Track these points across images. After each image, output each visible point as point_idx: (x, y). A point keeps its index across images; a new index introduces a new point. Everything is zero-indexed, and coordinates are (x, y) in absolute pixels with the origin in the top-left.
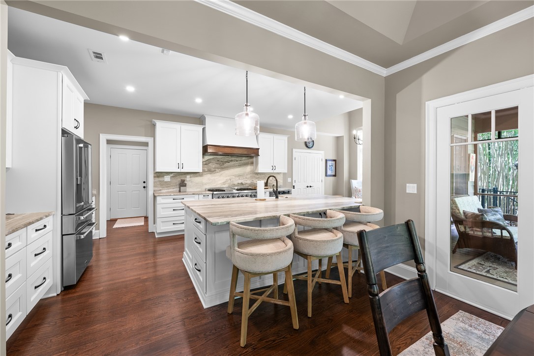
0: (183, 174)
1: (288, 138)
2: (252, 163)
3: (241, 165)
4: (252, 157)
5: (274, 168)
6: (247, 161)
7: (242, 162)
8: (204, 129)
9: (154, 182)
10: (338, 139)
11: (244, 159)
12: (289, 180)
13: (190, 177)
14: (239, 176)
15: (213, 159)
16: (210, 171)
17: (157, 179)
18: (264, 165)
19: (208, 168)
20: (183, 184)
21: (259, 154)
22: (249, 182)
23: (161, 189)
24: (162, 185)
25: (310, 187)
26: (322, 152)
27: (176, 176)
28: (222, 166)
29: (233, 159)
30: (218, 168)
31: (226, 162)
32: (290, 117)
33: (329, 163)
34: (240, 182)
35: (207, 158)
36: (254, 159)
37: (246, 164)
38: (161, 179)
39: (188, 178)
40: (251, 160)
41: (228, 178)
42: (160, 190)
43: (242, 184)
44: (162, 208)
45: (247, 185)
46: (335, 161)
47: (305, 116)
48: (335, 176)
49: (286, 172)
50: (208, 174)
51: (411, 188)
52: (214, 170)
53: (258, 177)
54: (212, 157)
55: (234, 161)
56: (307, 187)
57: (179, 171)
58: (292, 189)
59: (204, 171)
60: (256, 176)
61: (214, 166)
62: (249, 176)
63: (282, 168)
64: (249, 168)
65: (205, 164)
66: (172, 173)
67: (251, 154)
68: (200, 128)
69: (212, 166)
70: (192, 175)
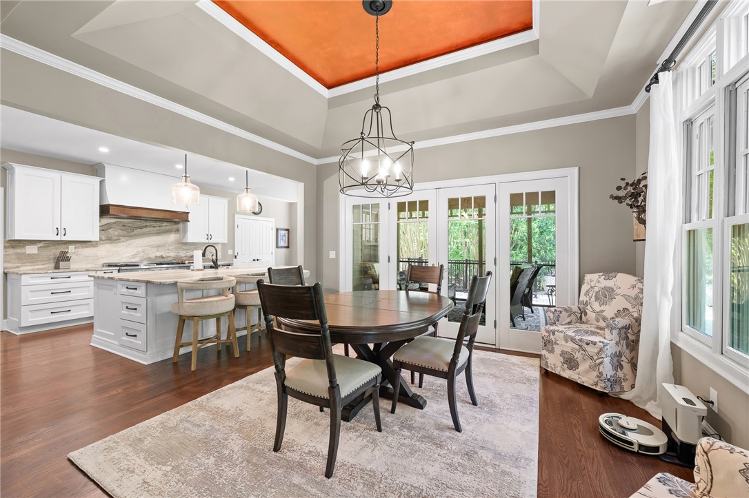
0: (61, 244)
1: (228, 201)
2: (178, 230)
3: (159, 233)
4: (176, 223)
5: (209, 237)
6: (170, 227)
7: (163, 228)
8: (102, 182)
9: (4, 255)
10: (292, 206)
11: (165, 224)
12: (230, 252)
13: (75, 248)
14: (158, 246)
15: (115, 223)
16: (110, 240)
17: (11, 251)
18: (195, 232)
19: (107, 236)
20: (64, 257)
21: (189, 220)
22: (172, 254)
23: (18, 265)
24: (21, 260)
25: (258, 260)
26: (273, 220)
27: (48, 246)
28: (130, 233)
29: (148, 224)
30: (124, 236)
31: (137, 228)
32: (232, 179)
33: (282, 233)
34: (159, 254)
35: (106, 221)
36: (181, 225)
37: (169, 232)
38: (19, 251)
39: (71, 249)
40: (175, 226)
41: (141, 249)
42: (18, 267)
43: (162, 257)
44: (31, 291)
45: (169, 259)
46: (288, 230)
47: (247, 189)
48: (288, 247)
49: (226, 242)
50: (106, 243)
51: (332, 255)
52: (116, 238)
53: (185, 248)
54: (113, 220)
55: (150, 226)
56: (254, 260)
57: (58, 238)
58: (235, 259)
59: (101, 239)
60: (183, 247)
61: (116, 233)
62: (173, 247)
63: (220, 237)
64: (172, 237)
65: (103, 229)
66: (40, 241)
67: (177, 219)
68: (95, 181)
69: (114, 232)
70: (79, 245)
